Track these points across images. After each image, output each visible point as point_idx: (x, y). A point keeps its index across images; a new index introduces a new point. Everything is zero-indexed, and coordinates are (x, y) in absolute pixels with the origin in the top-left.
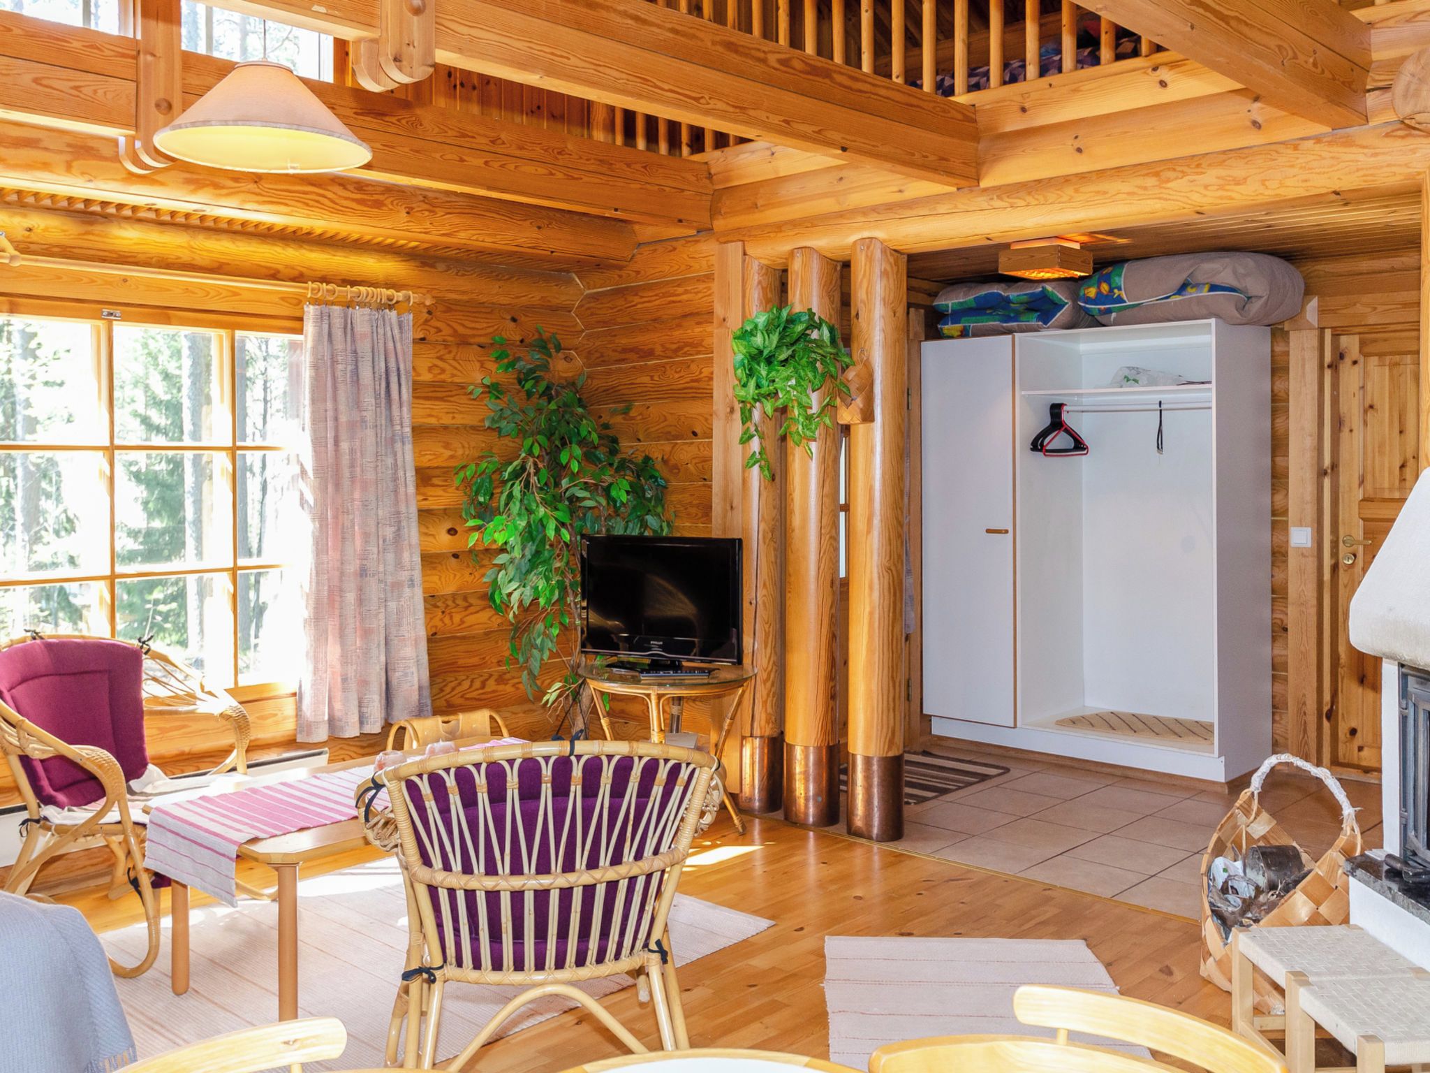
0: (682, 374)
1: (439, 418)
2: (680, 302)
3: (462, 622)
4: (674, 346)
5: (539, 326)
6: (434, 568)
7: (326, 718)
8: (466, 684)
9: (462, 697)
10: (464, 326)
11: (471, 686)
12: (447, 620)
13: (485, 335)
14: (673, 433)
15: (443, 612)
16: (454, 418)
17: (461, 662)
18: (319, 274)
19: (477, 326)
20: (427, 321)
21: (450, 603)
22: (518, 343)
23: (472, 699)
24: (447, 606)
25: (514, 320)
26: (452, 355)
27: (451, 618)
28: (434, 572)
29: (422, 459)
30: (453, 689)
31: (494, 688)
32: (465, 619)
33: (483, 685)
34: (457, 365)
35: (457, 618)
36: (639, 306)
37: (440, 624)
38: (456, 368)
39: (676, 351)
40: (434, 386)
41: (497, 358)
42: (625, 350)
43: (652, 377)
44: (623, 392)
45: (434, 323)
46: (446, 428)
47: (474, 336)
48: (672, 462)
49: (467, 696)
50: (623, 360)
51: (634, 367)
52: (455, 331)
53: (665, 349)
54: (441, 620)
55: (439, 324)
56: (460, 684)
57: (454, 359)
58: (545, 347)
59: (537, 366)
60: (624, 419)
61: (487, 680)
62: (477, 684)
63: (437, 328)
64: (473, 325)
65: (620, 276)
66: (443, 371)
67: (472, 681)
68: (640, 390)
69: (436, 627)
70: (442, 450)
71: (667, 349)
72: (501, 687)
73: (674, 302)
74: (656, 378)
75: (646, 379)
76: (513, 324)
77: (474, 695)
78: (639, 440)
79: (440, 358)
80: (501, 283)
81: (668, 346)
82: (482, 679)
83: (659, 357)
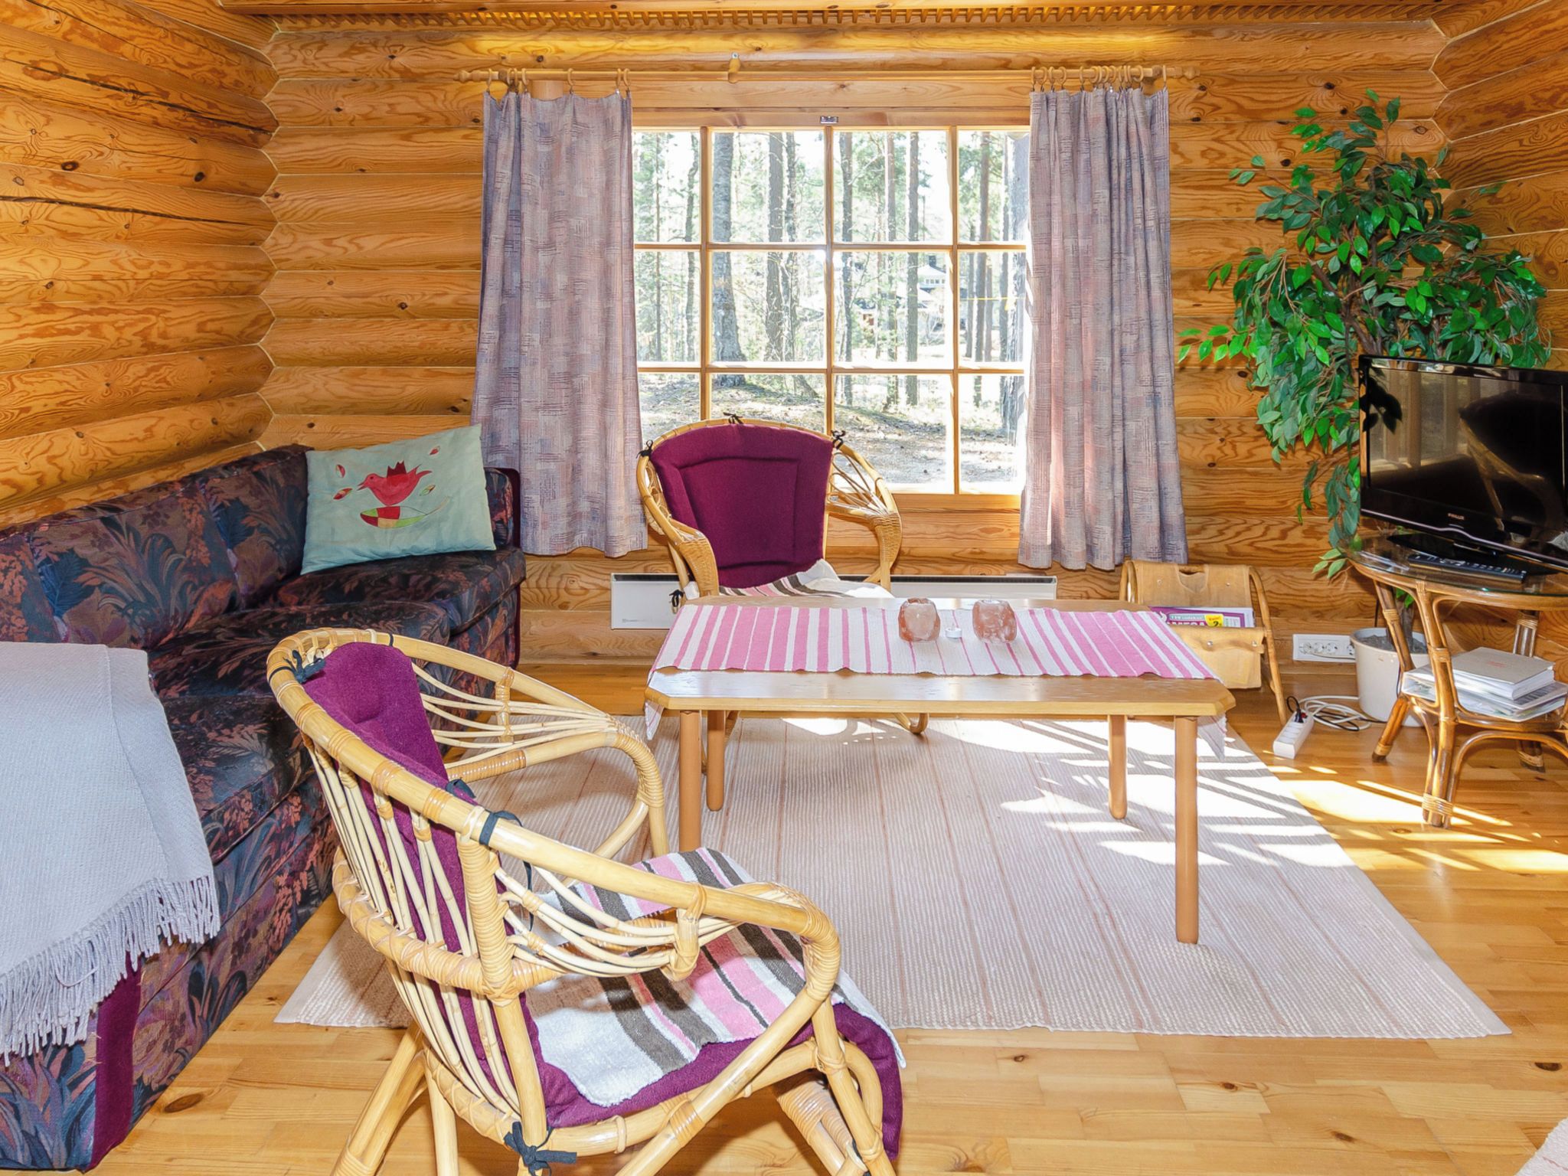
0: (1559, 132)
1: (1218, 211)
2: (1555, 30)
3: (1250, 454)
4: (1548, 95)
5: (1369, 91)
6: (1210, 387)
7: (1049, 542)
8: (1258, 531)
9: (1251, 544)
10: (1252, 99)
11: (1264, 534)
12: (1228, 450)
13: (1285, 108)
14: (1550, 218)
15: (1222, 440)
16: (1239, 210)
17: (1249, 502)
18: (1058, 59)
19: (1274, 98)
20: (1197, 99)
21: (1234, 430)
22: (1339, 115)
23: (1265, 549)
24: (1230, 433)
25: (1330, 86)
26: (1235, 135)
27: (1234, 448)
28: (1208, 391)
29: (1194, 258)
30: (1238, 534)
31: (1299, 541)
32: (1254, 451)
33: (1284, 534)
34: (1242, 147)
35: (1242, 449)
36: (1506, 46)
37: (1218, 454)
38: (1241, 151)
39: (1552, 101)
40: (1212, 173)
41: (1303, 134)
42: (1489, 109)
43: (1521, 141)
44: (1488, 166)
45: (1208, 99)
46: (1229, 222)
47: (1269, 110)
48: (1547, 259)
49: (1259, 545)
50: (1488, 124)
51: (1502, 131)
52: (1240, 106)
53: (1538, 101)
54: (1219, 448)
55: (1215, 100)
56: (1248, 529)
57: (1238, 140)
58: (1372, 116)
59: (1358, 140)
60: (1490, 202)
61: (1290, 529)
62: (1275, 533)
63: (1212, 105)
64: (1266, 98)
65: (1484, 12)
66: (1222, 155)
67: (1267, 529)
68: (1507, 161)
69: (1213, 457)
70: (1221, 248)
71: (1541, 100)
72: (1310, 542)
73: (1547, 32)
74: (1525, 143)
75: (1515, 146)
76: (1328, 92)
77: (1269, 545)
78: (1511, 231)
79: (1218, 140)
80: (1309, 44)
81: (1540, 95)
82: (1283, 527)
83: (1532, 113)
